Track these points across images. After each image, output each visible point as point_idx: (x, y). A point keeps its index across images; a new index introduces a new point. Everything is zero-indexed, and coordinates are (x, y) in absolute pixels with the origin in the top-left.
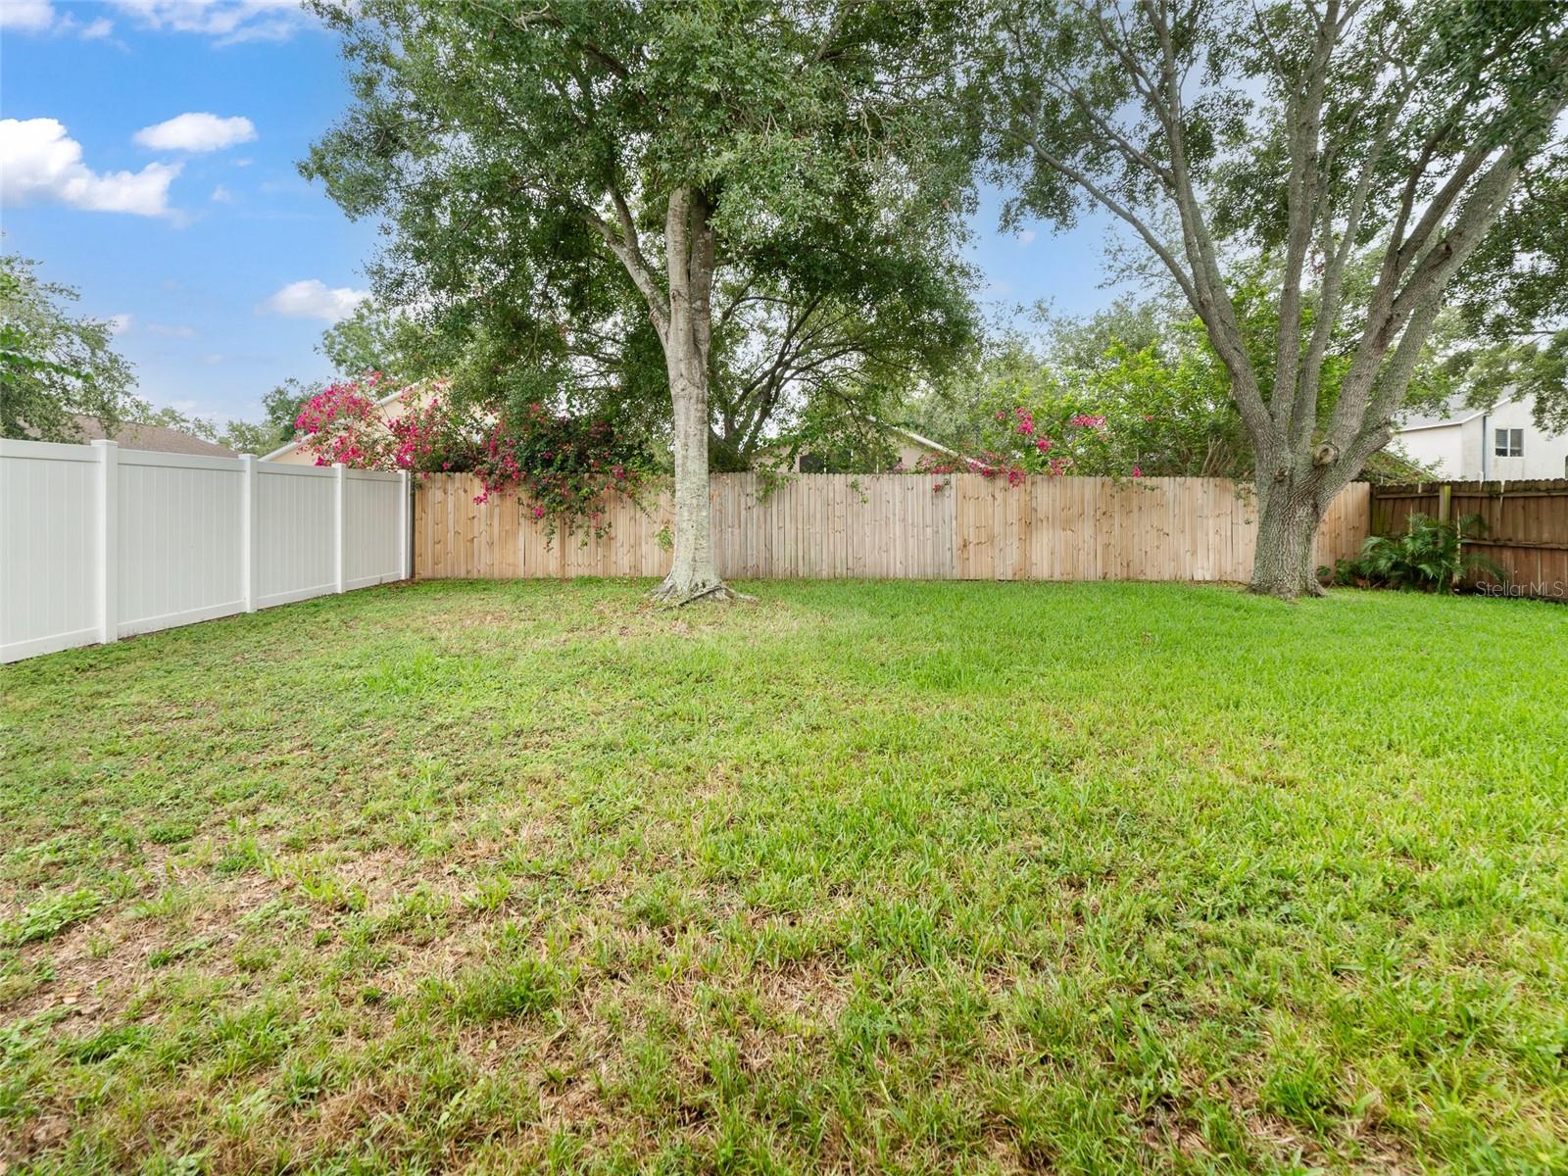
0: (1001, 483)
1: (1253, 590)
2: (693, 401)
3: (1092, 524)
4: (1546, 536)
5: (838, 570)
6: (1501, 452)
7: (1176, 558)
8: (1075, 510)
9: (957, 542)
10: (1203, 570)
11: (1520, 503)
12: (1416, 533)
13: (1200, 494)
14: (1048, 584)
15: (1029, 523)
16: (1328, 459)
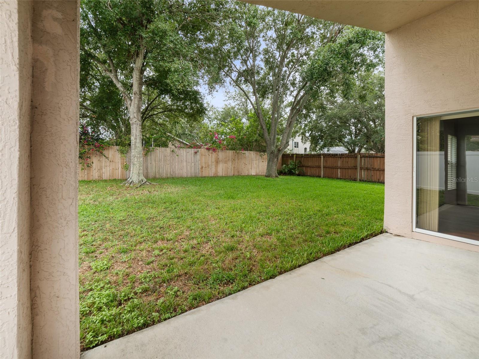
0: (211, 151)
1: (266, 176)
2: (138, 125)
3: (231, 162)
4: (310, 165)
5: (168, 176)
6: (295, 147)
7: (248, 170)
8: (228, 158)
9: (200, 167)
10: (253, 173)
11: (306, 158)
12: (291, 163)
13: (253, 155)
14: (222, 177)
15: (217, 162)
16: (281, 149)
